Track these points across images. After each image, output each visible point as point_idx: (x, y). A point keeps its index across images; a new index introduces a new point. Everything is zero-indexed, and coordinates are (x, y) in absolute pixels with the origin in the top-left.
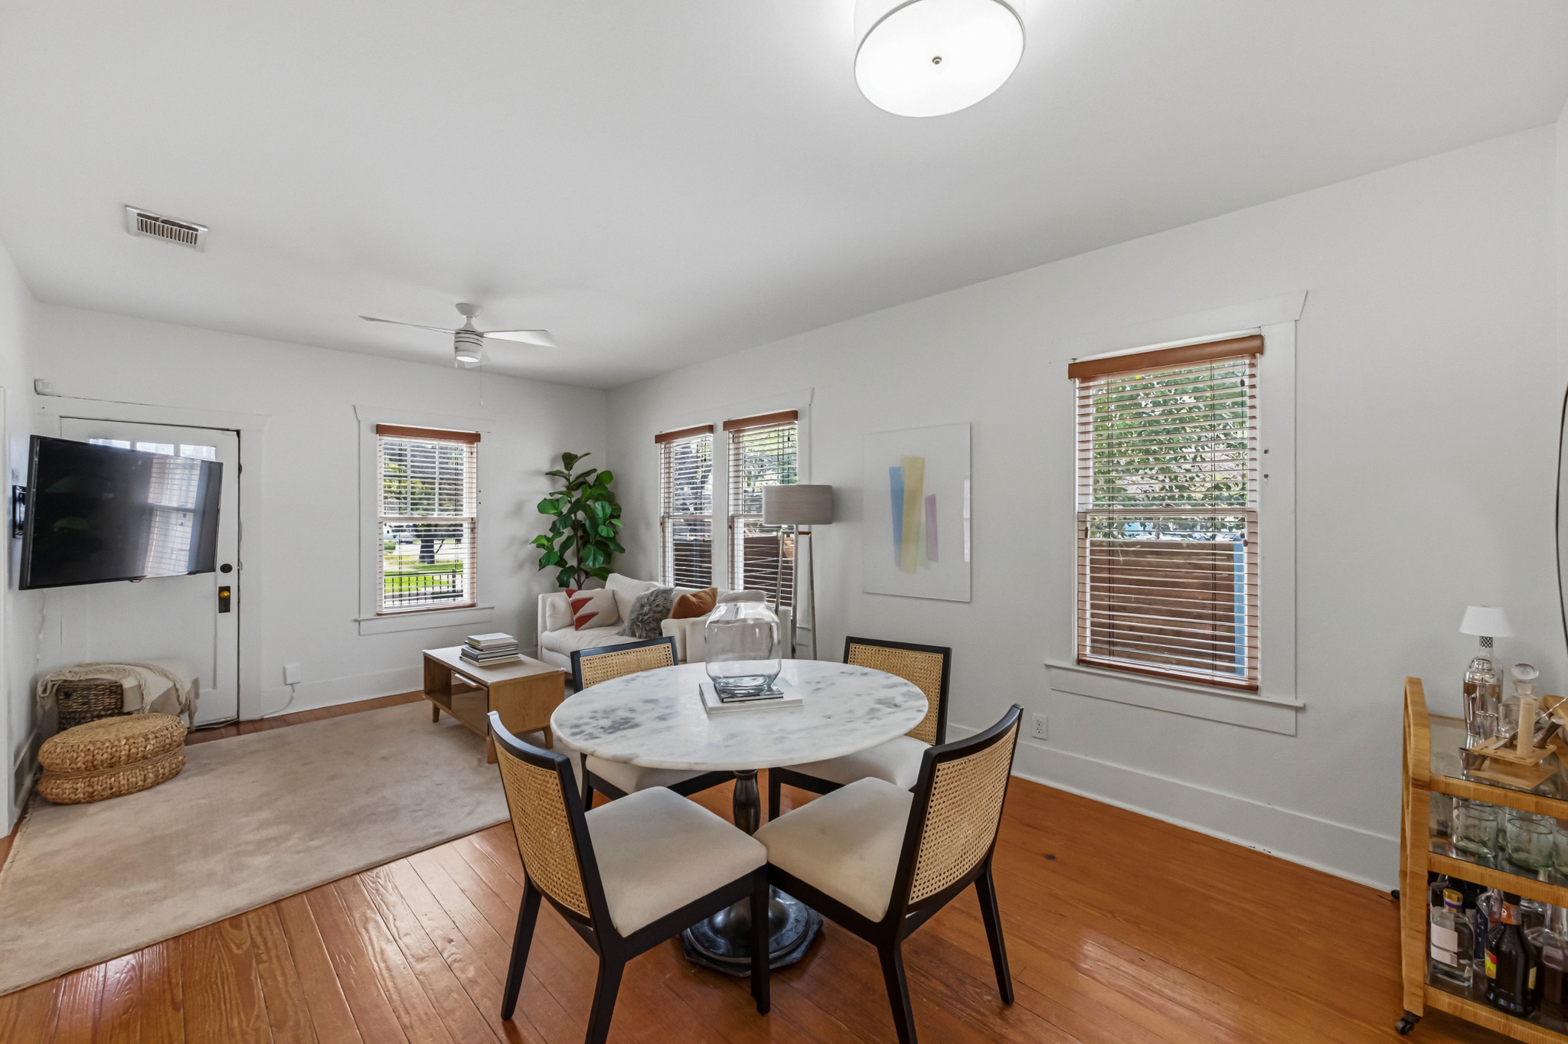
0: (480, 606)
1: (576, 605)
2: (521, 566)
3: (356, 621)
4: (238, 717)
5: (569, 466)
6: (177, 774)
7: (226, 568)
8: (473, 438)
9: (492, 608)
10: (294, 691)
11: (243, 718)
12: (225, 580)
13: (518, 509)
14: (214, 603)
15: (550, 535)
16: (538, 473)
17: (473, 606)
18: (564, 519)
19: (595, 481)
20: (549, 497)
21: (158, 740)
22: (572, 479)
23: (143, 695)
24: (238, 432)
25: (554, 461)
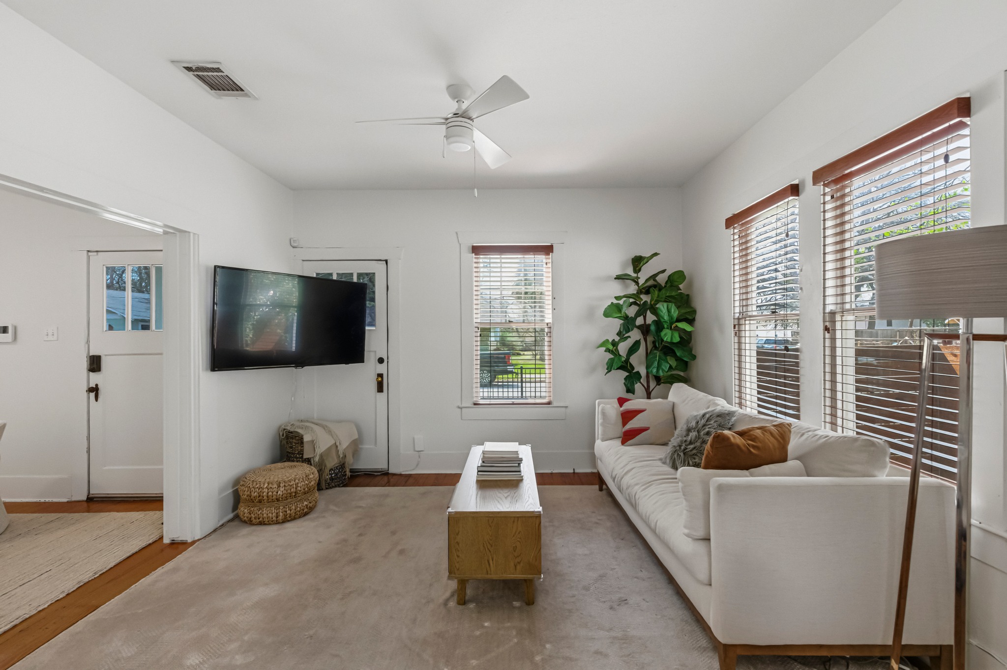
0: (555, 404)
1: (627, 416)
2: (593, 369)
3: (459, 407)
4: (388, 470)
5: (637, 270)
6: (306, 514)
7: (381, 361)
8: (547, 250)
9: (566, 407)
10: (419, 457)
11: (391, 471)
12: (382, 369)
13: (590, 315)
14: (374, 386)
15: (617, 339)
16: (608, 278)
17: (549, 403)
18: (628, 323)
19: (666, 283)
20: (615, 301)
21: (286, 488)
22: (641, 281)
23: (314, 448)
24: (386, 261)
25: (624, 266)
